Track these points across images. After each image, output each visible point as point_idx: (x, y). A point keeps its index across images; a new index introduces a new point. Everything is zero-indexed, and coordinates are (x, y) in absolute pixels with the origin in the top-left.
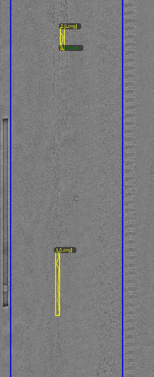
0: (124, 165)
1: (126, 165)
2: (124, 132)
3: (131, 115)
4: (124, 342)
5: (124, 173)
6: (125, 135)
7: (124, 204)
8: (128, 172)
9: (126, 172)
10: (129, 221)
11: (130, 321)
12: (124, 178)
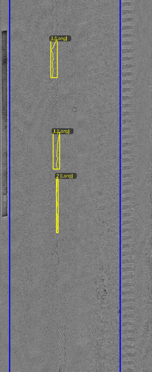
0: (121, 77)
1: (124, 76)
2: (121, 44)
3: (128, 27)
4: (122, 251)
5: (121, 84)
6: (122, 47)
7: (121, 115)
8: (125, 83)
9: (124, 83)
10: (127, 132)
11: (128, 230)
12: (121, 89)
